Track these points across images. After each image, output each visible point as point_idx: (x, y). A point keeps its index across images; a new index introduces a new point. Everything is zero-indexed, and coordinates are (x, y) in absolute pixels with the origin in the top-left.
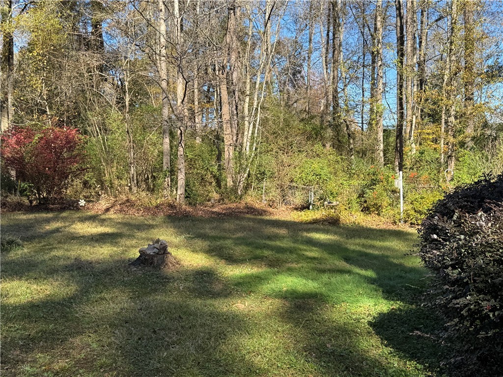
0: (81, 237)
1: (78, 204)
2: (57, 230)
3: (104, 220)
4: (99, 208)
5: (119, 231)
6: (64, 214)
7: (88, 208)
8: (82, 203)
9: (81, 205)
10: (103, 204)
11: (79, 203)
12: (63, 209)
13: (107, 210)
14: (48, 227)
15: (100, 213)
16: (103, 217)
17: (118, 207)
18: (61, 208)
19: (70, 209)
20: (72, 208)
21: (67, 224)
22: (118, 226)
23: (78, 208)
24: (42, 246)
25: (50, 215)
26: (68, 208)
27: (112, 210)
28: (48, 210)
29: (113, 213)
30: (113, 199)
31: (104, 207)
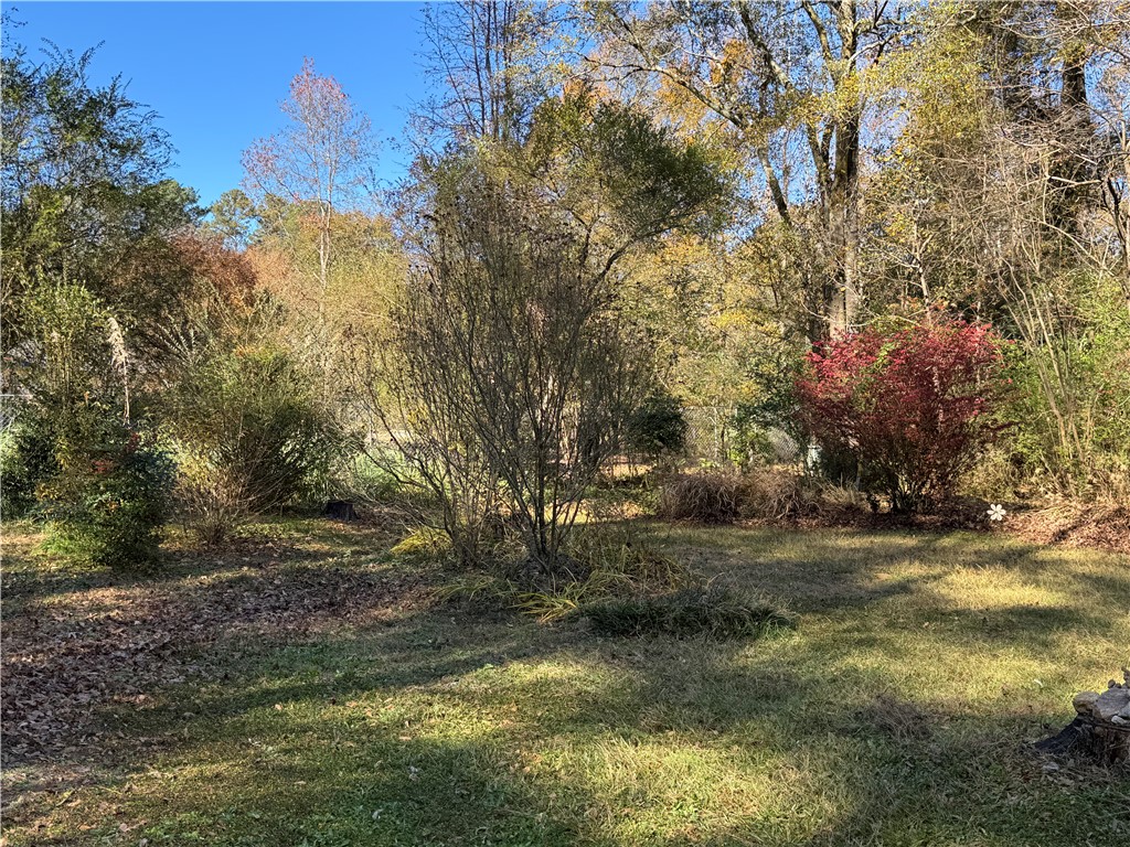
0: (958, 613)
1: (987, 516)
2: (904, 588)
3: (1042, 564)
4: (1039, 528)
5: (1072, 603)
6: (947, 541)
7: (1011, 528)
8: (997, 513)
9: (993, 518)
10: (1052, 518)
11: (989, 512)
12: (948, 527)
13: (1062, 535)
14: (884, 576)
15: (1041, 543)
16: (1042, 555)
17: (1091, 530)
18: (944, 524)
19: (966, 528)
20: (972, 525)
21: (937, 570)
22: (1077, 587)
23: (985, 527)
24: (845, 631)
25: (910, 541)
26: (960, 524)
27: (1074, 535)
28: (911, 527)
29: (1075, 543)
30: (1079, 507)
31: (1054, 528)
